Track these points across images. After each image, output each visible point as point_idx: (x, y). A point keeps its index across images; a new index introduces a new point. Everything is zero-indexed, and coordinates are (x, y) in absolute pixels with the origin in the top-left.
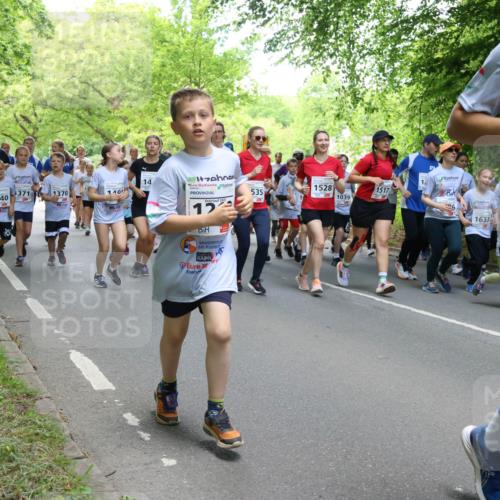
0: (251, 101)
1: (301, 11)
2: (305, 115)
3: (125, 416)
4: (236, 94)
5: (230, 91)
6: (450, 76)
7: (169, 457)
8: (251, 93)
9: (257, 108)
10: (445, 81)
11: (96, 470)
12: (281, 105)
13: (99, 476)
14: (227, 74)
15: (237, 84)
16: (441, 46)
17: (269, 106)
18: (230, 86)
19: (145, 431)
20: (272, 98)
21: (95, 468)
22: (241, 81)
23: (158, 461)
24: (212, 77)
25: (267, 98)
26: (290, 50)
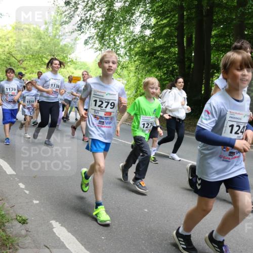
0: (74, 63)
1: (95, 29)
2: (95, 69)
3: (19, 184)
4: (68, 60)
5: (66, 59)
6: (149, 58)
7: (36, 200)
8: (74, 60)
9: (77, 66)
10: (148, 59)
11: (6, 205)
12: (86, 65)
13: (8, 207)
14: (66, 52)
15: (69, 56)
16: (147, 46)
17: (82, 65)
18: (66, 57)
19: (27, 190)
20: (83, 62)
21: (6, 204)
22: (71, 55)
23: (32, 202)
24: (59, 53)
25: (81, 62)
26: (92, 45)
